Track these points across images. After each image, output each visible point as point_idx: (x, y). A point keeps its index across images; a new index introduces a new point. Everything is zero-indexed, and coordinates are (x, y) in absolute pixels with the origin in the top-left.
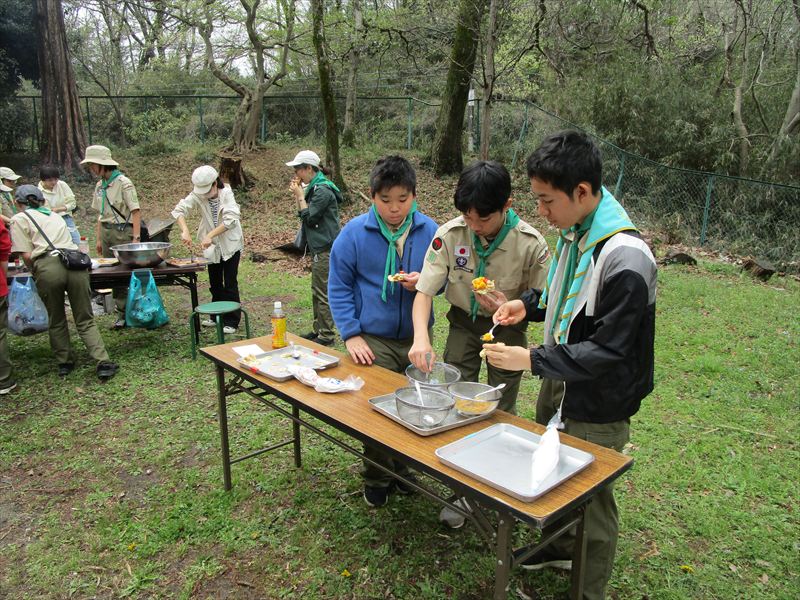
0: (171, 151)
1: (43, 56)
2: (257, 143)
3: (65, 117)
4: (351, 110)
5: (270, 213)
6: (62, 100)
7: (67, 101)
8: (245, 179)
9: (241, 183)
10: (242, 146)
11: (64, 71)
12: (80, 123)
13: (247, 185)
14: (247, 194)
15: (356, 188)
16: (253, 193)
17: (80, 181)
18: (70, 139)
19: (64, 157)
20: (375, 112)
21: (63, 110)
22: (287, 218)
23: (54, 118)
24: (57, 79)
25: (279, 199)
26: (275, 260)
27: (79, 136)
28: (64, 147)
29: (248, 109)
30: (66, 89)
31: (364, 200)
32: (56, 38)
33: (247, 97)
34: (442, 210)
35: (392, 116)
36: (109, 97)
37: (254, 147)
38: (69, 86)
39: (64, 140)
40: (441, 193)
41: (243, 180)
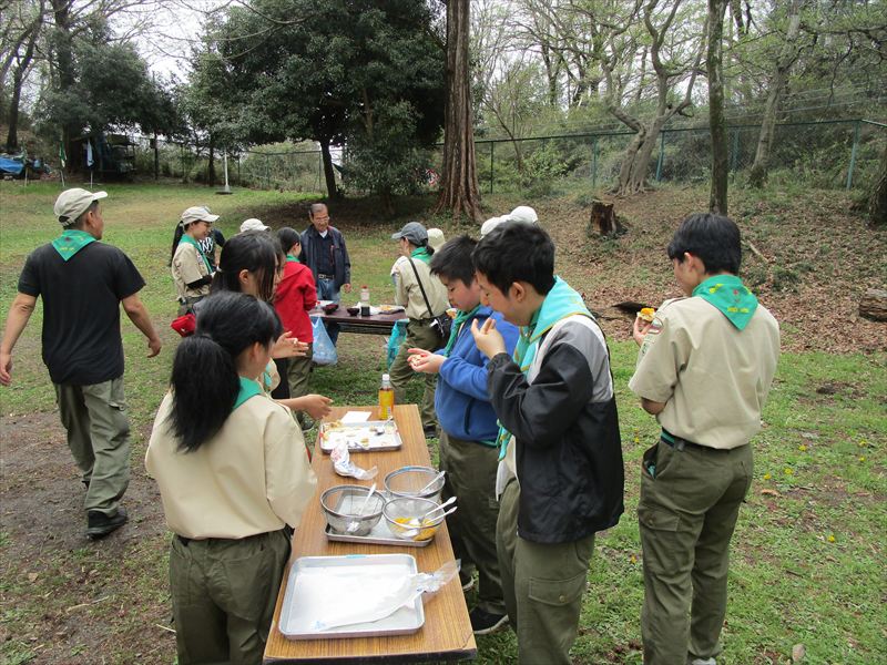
0: (555, 193)
1: (448, 108)
2: (645, 184)
3: (460, 163)
4: (766, 141)
5: (635, 264)
6: (459, 148)
7: (464, 148)
8: (618, 224)
9: (611, 229)
10: (628, 188)
11: (464, 120)
12: (473, 168)
13: (618, 231)
14: (616, 242)
15: (747, 238)
16: (623, 241)
17: (464, 224)
18: (462, 184)
19: (455, 200)
20: (840, 136)
21: (459, 157)
22: (652, 270)
23: (451, 164)
24: (457, 128)
25: (650, 248)
26: (609, 319)
27: (470, 181)
28: (456, 192)
29: (640, 146)
30: (463, 137)
31: (754, 254)
32: (460, 89)
33: (641, 133)
34: (866, 273)
35: (866, 139)
36: (513, 140)
37: (642, 188)
38: (467, 134)
39: (457, 184)
40: (871, 249)
41: (614, 226)
